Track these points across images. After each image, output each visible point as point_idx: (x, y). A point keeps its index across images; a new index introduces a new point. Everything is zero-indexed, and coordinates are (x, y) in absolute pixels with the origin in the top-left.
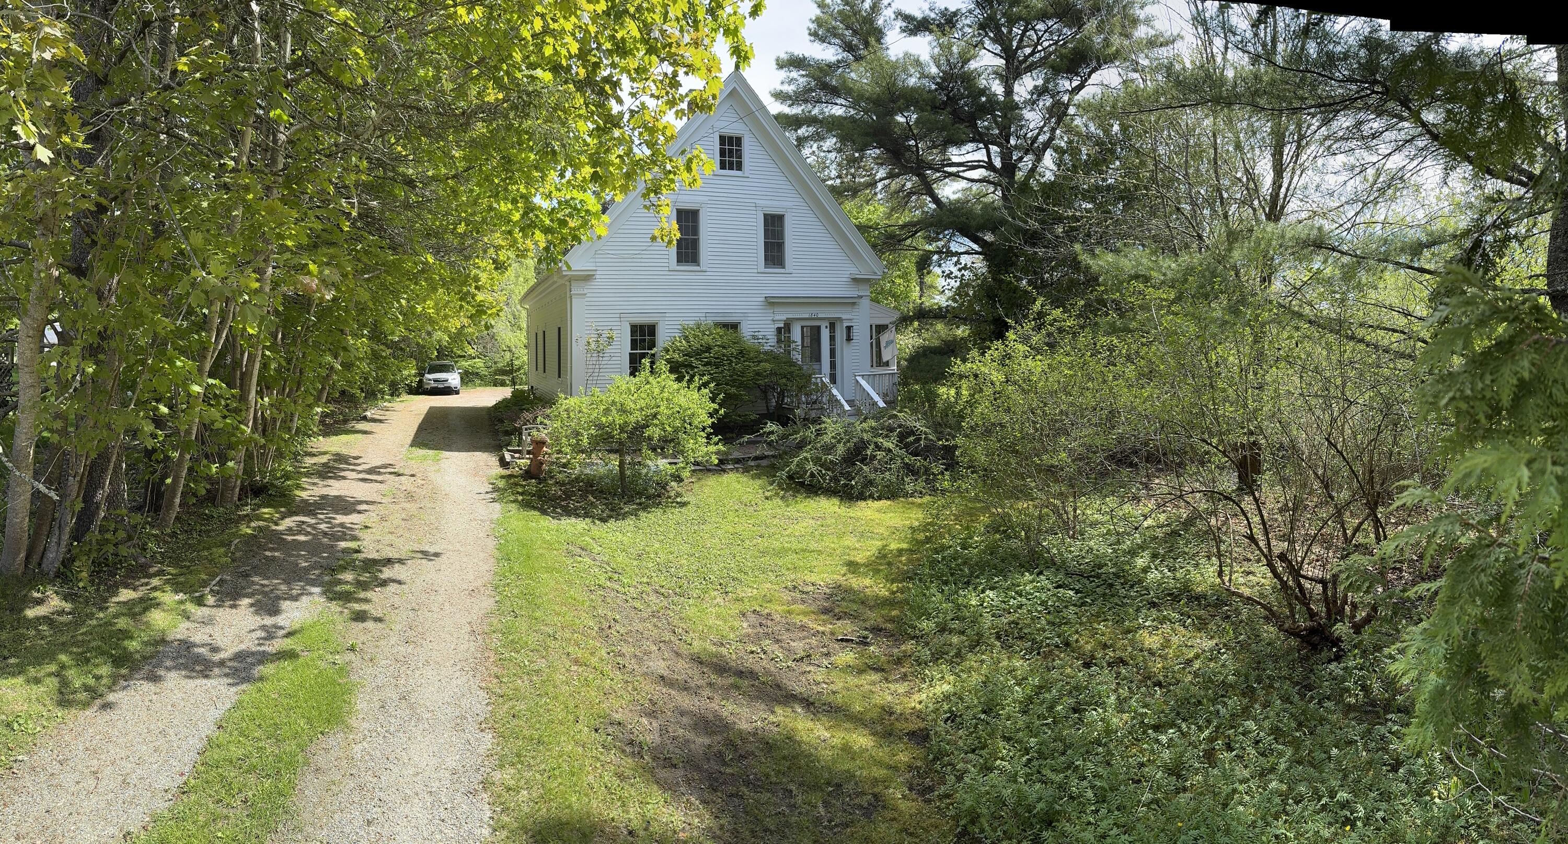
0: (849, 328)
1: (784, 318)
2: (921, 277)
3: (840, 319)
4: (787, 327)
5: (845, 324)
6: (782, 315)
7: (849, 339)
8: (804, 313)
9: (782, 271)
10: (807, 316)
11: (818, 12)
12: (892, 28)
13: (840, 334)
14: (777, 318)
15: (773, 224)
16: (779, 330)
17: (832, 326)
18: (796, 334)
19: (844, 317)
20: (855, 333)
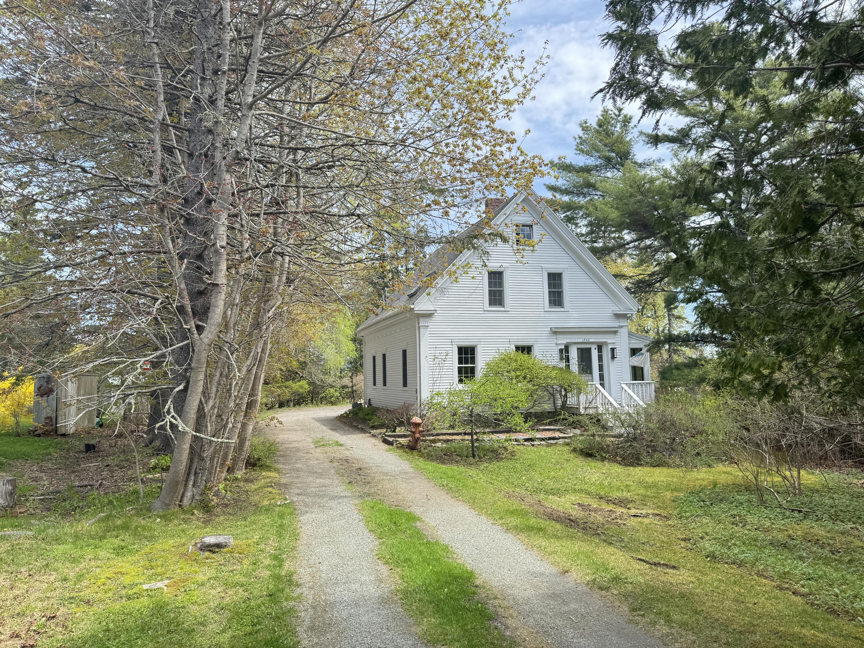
0: (613, 350)
1: (565, 342)
2: (669, 310)
3: (606, 343)
4: (567, 348)
5: (610, 347)
6: (563, 340)
7: (613, 357)
8: (579, 339)
9: (562, 310)
10: (581, 340)
11: (581, 133)
12: (637, 142)
13: (606, 354)
14: (559, 342)
15: (554, 279)
16: (561, 351)
17: (600, 349)
18: (574, 354)
19: (609, 341)
20: (617, 353)
